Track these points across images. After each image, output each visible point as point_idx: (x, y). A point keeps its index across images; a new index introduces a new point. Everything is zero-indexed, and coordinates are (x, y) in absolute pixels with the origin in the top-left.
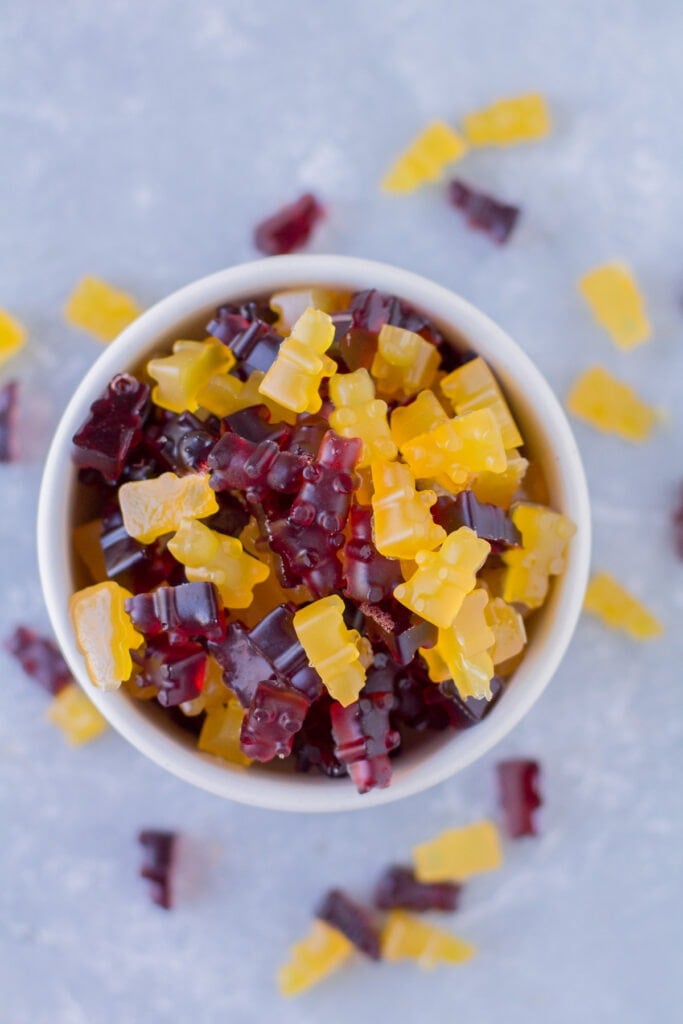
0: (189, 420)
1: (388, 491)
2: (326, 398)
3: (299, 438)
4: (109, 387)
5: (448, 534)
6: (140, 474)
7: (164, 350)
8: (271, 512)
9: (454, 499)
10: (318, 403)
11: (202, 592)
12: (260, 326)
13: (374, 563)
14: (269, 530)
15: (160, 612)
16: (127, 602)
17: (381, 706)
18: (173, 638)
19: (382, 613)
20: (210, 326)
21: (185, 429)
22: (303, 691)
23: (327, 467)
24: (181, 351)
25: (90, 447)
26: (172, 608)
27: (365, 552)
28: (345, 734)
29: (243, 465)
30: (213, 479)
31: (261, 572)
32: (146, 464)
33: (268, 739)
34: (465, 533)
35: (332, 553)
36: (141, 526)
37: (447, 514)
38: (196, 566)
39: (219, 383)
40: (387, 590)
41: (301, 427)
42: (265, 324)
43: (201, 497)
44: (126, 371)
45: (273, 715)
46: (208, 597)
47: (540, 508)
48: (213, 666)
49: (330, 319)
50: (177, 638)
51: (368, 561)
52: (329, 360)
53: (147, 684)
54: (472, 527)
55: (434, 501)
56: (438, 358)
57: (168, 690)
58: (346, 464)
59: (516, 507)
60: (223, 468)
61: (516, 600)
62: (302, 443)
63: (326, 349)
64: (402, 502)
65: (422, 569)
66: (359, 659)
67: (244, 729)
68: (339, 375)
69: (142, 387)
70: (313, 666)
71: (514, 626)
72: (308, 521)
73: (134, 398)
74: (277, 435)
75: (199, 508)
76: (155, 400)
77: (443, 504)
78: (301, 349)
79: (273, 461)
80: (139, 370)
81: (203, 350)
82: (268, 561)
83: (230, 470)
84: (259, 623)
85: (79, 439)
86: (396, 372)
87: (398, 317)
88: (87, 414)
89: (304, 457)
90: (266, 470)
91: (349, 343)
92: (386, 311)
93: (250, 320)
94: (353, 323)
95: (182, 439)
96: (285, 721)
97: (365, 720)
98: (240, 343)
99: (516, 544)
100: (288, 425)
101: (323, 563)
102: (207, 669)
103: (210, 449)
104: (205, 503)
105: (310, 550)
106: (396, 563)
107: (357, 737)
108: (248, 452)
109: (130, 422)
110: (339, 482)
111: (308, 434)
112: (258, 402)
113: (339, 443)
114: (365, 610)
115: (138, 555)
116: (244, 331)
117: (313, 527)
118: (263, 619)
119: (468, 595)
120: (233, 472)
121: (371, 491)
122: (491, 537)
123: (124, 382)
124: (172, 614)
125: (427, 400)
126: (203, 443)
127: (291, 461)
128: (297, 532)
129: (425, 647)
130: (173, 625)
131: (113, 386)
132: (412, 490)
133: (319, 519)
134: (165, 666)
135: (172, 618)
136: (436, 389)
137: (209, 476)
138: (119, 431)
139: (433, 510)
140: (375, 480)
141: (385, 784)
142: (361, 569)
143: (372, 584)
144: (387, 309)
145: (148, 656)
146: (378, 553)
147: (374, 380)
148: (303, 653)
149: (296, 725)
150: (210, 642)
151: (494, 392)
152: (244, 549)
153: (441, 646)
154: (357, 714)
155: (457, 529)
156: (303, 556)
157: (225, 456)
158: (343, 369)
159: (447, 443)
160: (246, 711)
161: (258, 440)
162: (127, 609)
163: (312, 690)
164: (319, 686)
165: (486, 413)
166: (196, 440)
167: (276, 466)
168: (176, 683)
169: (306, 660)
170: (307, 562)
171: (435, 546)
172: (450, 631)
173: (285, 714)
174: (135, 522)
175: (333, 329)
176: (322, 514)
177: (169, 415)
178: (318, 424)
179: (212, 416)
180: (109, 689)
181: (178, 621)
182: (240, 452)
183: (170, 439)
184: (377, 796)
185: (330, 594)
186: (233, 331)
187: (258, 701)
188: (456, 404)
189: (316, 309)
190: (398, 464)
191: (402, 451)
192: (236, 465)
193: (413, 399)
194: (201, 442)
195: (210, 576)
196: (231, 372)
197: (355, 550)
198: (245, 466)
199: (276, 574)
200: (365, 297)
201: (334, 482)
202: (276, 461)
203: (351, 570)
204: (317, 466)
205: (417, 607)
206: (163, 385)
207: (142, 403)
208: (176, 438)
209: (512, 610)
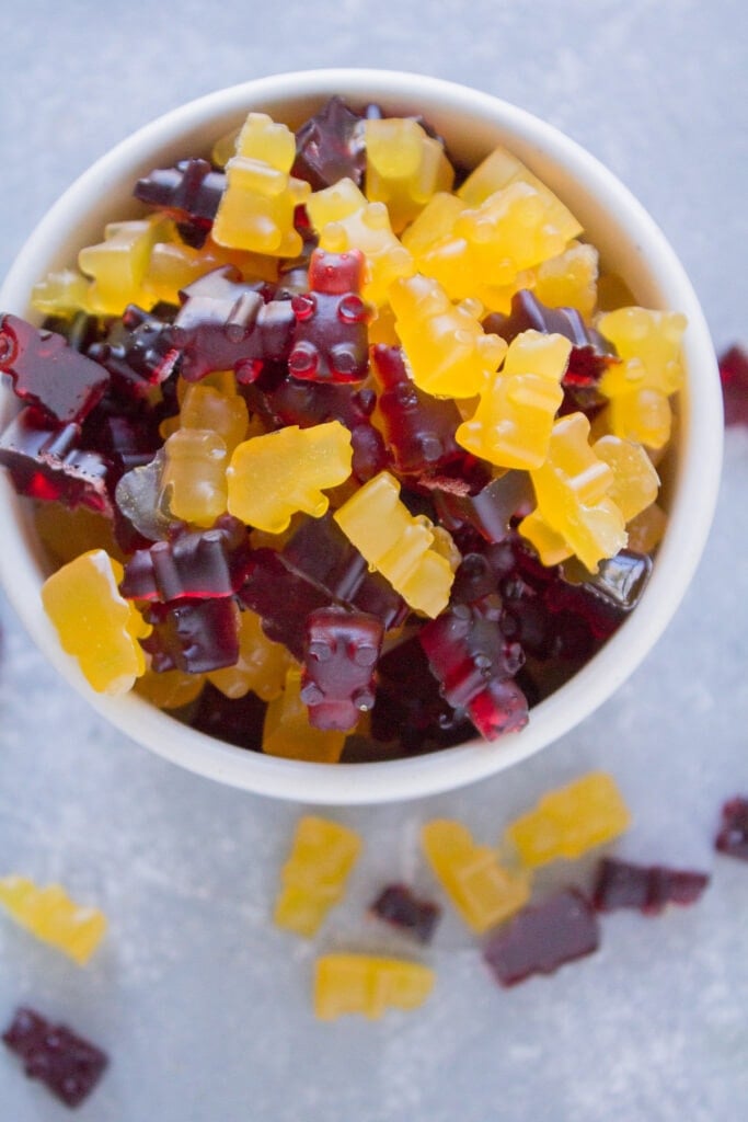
5: (509, 342)
19: (451, 480)
52: (297, 182)
63: (288, 170)
68: (315, 194)
99: (609, 355)
106: (451, 402)
114: (427, 482)
139: (483, 323)
146: (423, 392)
153: (543, 503)
158: (317, 186)
171: (497, 367)
172: (548, 472)
185: (375, 474)
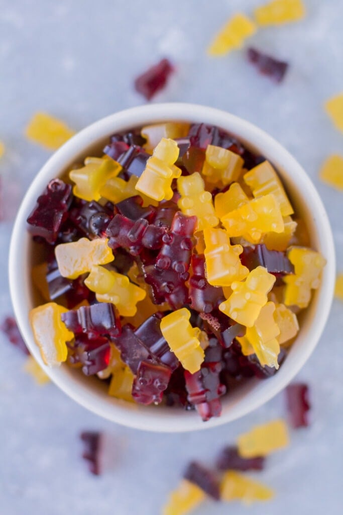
0: (95, 205)
1: (214, 247)
2: (175, 190)
3: (160, 216)
4: (48, 187)
5: (250, 271)
6: (68, 238)
7: (79, 163)
8: (144, 260)
9: (254, 248)
10: (171, 194)
11: (105, 309)
12: (134, 149)
13: (206, 290)
14: (144, 271)
15: (82, 321)
16: (62, 315)
17: (214, 371)
18: (90, 335)
19: (213, 318)
20: (106, 149)
21: (93, 212)
22: (167, 365)
23: (177, 234)
24: (90, 164)
25: (37, 225)
26: (89, 319)
27: (201, 283)
28: (193, 388)
29: (127, 234)
30: (109, 242)
31: (141, 294)
32: (71, 231)
33: (148, 393)
34: (261, 271)
35: (182, 284)
36: (69, 271)
37: (249, 259)
38: (103, 293)
39: (112, 183)
40: (215, 305)
41: (161, 209)
42: (138, 147)
43: (104, 253)
44: (56, 178)
45: (150, 381)
46: (110, 312)
47: (305, 249)
48: (115, 350)
49: (176, 143)
50: (92, 336)
51: (203, 289)
52: (176, 168)
53: (76, 361)
54: (264, 265)
55: (241, 251)
56: (242, 162)
57: (88, 366)
58: (188, 231)
59: (291, 250)
60: (116, 236)
61: (293, 304)
62: (161, 219)
63: (174, 162)
64: (222, 254)
65: (235, 293)
66: (200, 345)
67: (134, 388)
68: (183, 177)
69: (67, 187)
70: (173, 351)
71: (292, 320)
72: (167, 267)
73: (62, 193)
74: (146, 214)
75: (103, 259)
76: (75, 193)
77: (247, 251)
78: (159, 163)
79: (145, 231)
80: (65, 176)
81: (102, 163)
82: (145, 288)
83: (119, 237)
84: (140, 326)
85: (31, 220)
86: (217, 172)
87: (217, 139)
88: (35, 204)
89: (163, 228)
90: (141, 236)
91: (188, 158)
92: (210, 136)
93: (129, 145)
94: (190, 145)
95: (91, 218)
96: (157, 384)
97: (205, 380)
98: (124, 158)
99: (291, 273)
100: (154, 207)
101: (177, 289)
102: (111, 353)
103: (107, 224)
104: (106, 255)
105: (169, 283)
106: (220, 289)
107: (201, 390)
108: (130, 226)
109: (61, 208)
110: (184, 243)
111: (165, 212)
112: (135, 194)
113: (184, 220)
114: (202, 317)
115: (68, 287)
116: (126, 152)
117: (170, 269)
118: (142, 323)
119: (263, 307)
120: (121, 238)
121: (204, 247)
122: (276, 271)
123: (56, 184)
124: (89, 323)
125: (236, 189)
126: (103, 220)
127: (156, 231)
128: (161, 272)
129: (239, 336)
130: (89, 329)
131: (50, 187)
132: (228, 246)
133: (173, 266)
134: (86, 353)
135: (88, 325)
136: (241, 181)
137: (108, 240)
138: (54, 214)
139: (241, 256)
140: (206, 239)
141: (218, 414)
142: (199, 293)
143: (206, 302)
144: (211, 134)
145: (76, 346)
146: (209, 284)
147: (204, 177)
148: (166, 344)
149: (164, 386)
150: (112, 337)
151: (276, 182)
152: (130, 281)
153: (248, 335)
154: (200, 377)
155: (255, 268)
156: (165, 286)
157: (116, 229)
158: (185, 173)
159: (248, 217)
160: (135, 376)
161: (135, 218)
162: (63, 320)
163: (173, 364)
164: (177, 362)
165: (270, 196)
166: (99, 219)
167: (146, 234)
168: (93, 362)
169: (168, 348)
170: (167, 290)
171: (243, 279)
172: (253, 328)
173: (157, 380)
174: (65, 268)
175: (178, 150)
176: (175, 263)
177: (84, 203)
178: (171, 206)
179: (109, 202)
180: (54, 367)
181: (93, 327)
182: (125, 226)
183: (84, 218)
184: (213, 422)
185: (182, 307)
186: (119, 152)
187: (141, 373)
188: (254, 189)
189: (168, 138)
190: (220, 229)
191: (222, 221)
192: (122, 234)
193: (227, 188)
194: (102, 220)
195: (110, 299)
196: (119, 176)
197: (195, 282)
198: (128, 234)
199: (149, 296)
200: (197, 127)
201: (181, 244)
202: (146, 231)
203: (193, 293)
204: (171, 234)
205: (233, 316)
206: (79, 185)
207: (67, 197)
208: (88, 216)
209: (290, 312)
